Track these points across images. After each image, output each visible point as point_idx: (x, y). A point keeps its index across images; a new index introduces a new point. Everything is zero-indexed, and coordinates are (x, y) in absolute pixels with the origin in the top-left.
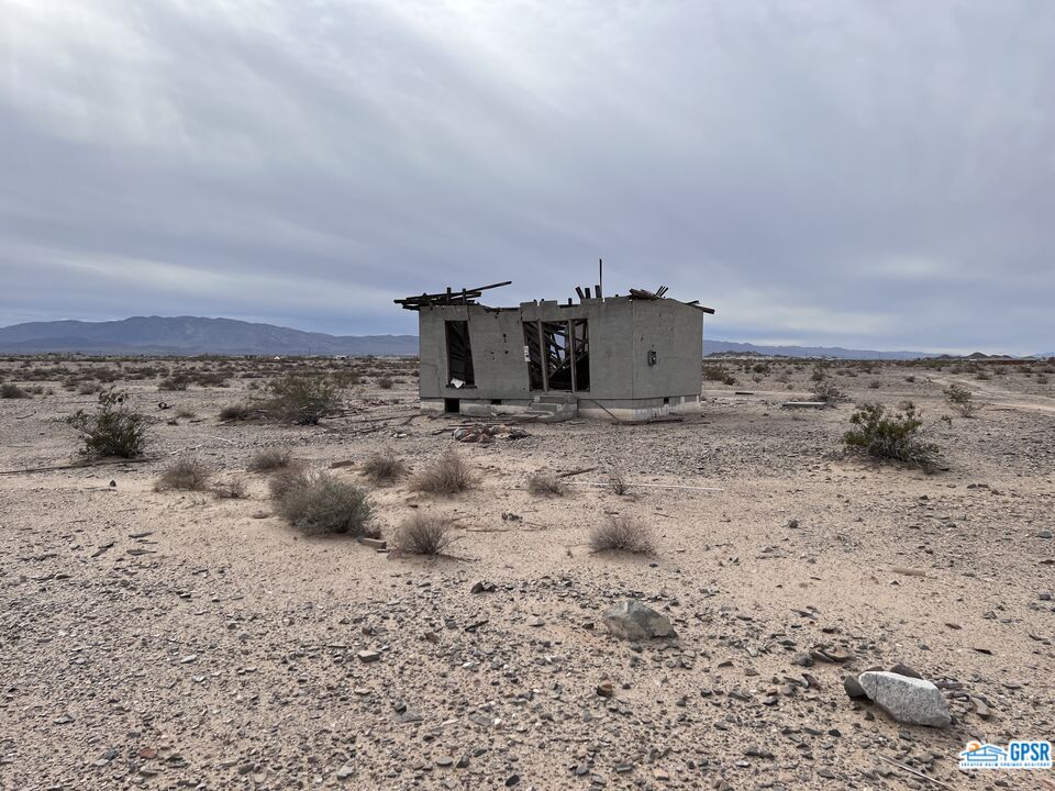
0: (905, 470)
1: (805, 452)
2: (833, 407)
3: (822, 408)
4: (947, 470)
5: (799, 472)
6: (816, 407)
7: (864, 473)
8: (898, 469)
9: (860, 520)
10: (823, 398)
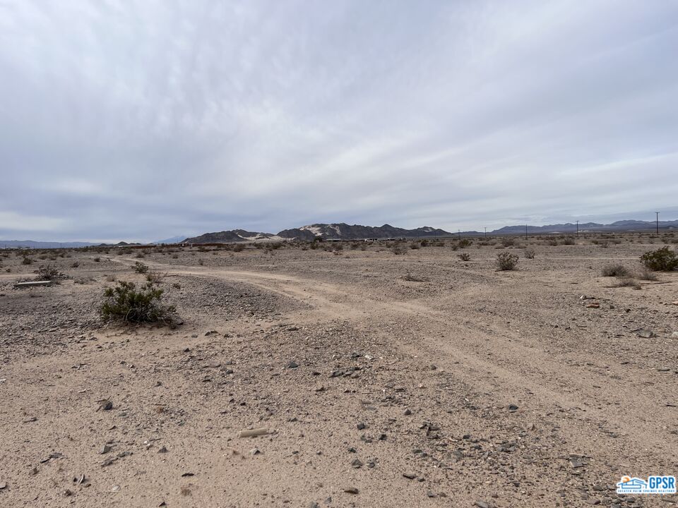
0: (156, 329)
1: (62, 325)
2: (57, 283)
3: (49, 285)
4: (182, 324)
5: (69, 345)
6: (44, 285)
7: (126, 337)
8: (151, 329)
9: (159, 384)
10: (47, 278)
